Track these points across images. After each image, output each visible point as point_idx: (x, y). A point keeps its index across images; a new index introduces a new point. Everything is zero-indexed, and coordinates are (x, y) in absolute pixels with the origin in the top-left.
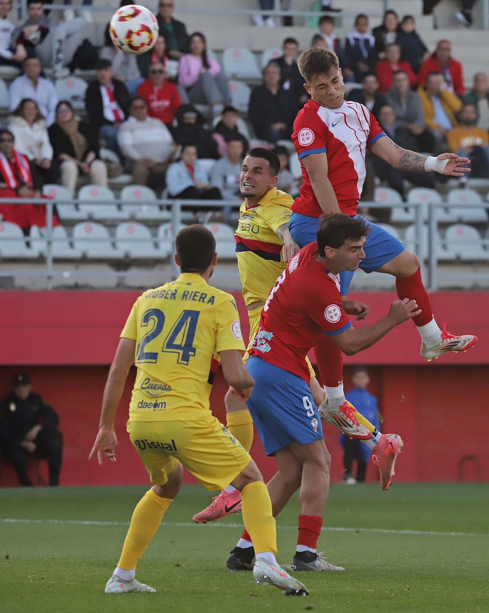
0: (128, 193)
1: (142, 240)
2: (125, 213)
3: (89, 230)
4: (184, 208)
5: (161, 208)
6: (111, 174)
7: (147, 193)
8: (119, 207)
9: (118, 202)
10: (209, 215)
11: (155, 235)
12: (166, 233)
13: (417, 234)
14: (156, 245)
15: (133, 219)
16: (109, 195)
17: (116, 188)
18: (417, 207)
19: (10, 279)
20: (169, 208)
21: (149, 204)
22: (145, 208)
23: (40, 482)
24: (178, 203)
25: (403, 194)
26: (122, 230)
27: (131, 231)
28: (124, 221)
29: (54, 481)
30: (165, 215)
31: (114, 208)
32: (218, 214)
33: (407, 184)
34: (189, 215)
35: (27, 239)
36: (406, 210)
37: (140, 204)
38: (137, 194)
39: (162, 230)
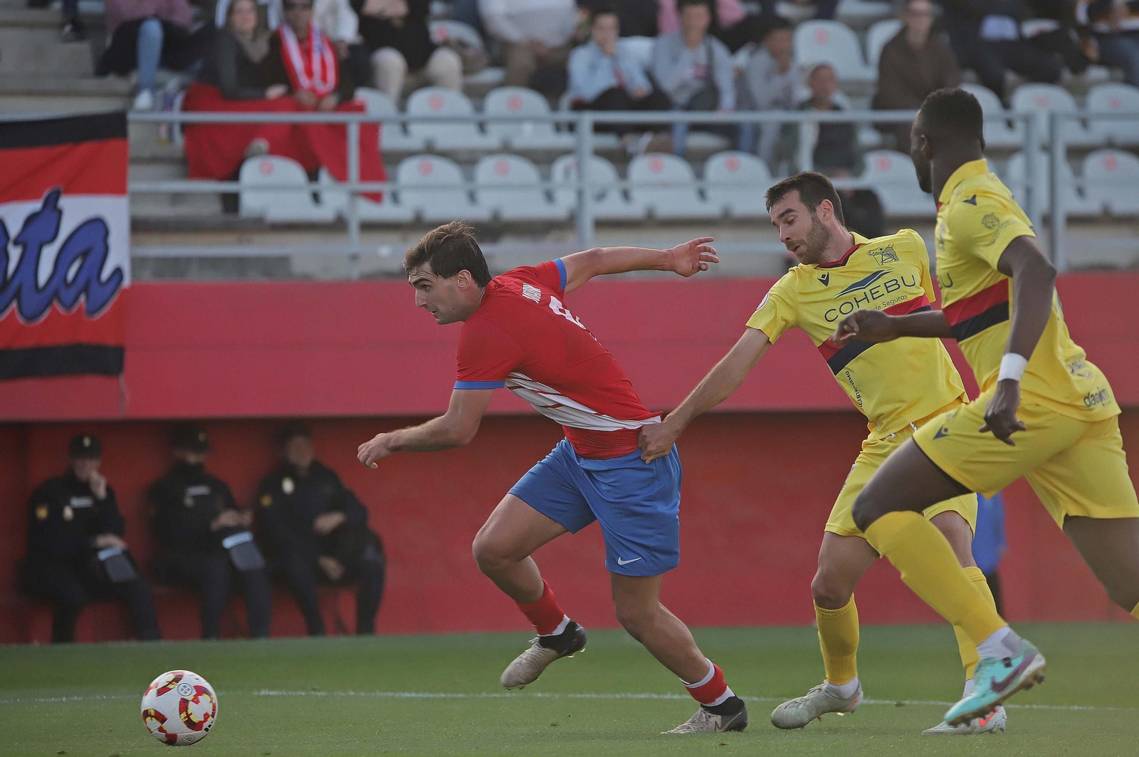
0: (498, 102)
1: (523, 187)
2: (492, 139)
3: (427, 170)
4: (599, 128)
5: (558, 127)
7: (533, 102)
8: (482, 127)
9: (480, 117)
11: (546, 177)
12: (567, 173)
13: (1029, 170)
14: (549, 196)
15: (507, 149)
16: (461, 105)
17: (476, 94)
18: (1028, 119)
19: (284, 261)
20: (571, 127)
21: (536, 120)
22: (528, 128)
23: (341, 629)
24: (587, 119)
25: (1003, 95)
26: (486, 170)
27: (503, 170)
28: (491, 152)
29: (365, 626)
30: (565, 140)
31: (472, 129)
32: (662, 138)
33: (1011, 77)
34: (609, 141)
35: (315, 187)
36: (1010, 124)
37: (520, 120)
38: (514, 103)
39: (559, 168)
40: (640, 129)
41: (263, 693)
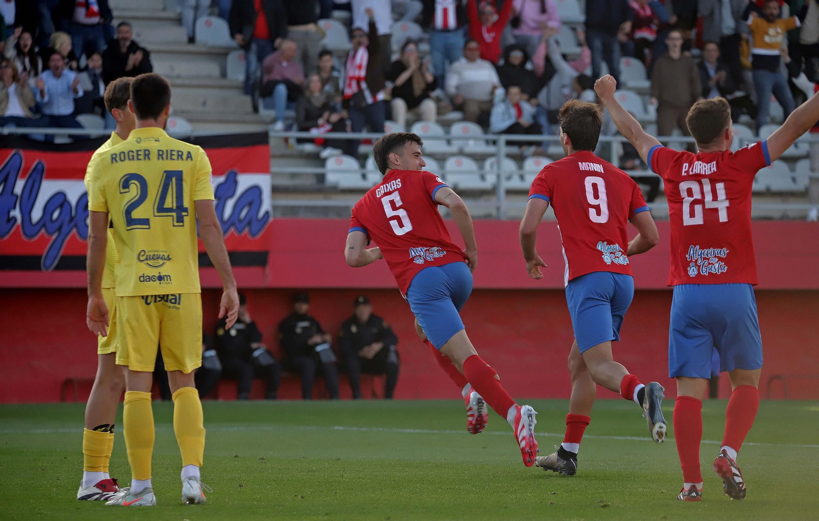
0: (457, 129)
1: (469, 172)
2: (454, 148)
4: (509, 143)
5: (487, 142)
6: (440, 112)
7: (474, 129)
8: (449, 142)
9: (448, 137)
10: (532, 149)
11: (481, 167)
12: (492, 166)
14: (483, 178)
15: (461, 153)
16: (438, 130)
17: (446, 125)
20: (494, 143)
21: (476, 139)
22: (471, 143)
23: (374, 395)
24: (503, 138)
26: (451, 164)
27: (459, 164)
28: (453, 155)
30: (491, 149)
31: (444, 143)
32: (540, 149)
34: (514, 150)
35: (363, 171)
37: (468, 139)
38: (465, 130)
39: (488, 163)
40: (530, 144)
41: (336, 428)
